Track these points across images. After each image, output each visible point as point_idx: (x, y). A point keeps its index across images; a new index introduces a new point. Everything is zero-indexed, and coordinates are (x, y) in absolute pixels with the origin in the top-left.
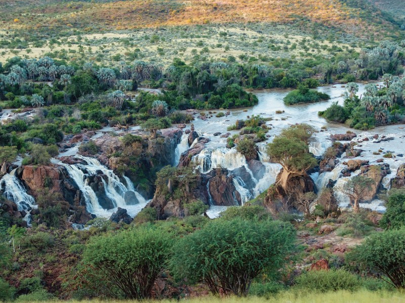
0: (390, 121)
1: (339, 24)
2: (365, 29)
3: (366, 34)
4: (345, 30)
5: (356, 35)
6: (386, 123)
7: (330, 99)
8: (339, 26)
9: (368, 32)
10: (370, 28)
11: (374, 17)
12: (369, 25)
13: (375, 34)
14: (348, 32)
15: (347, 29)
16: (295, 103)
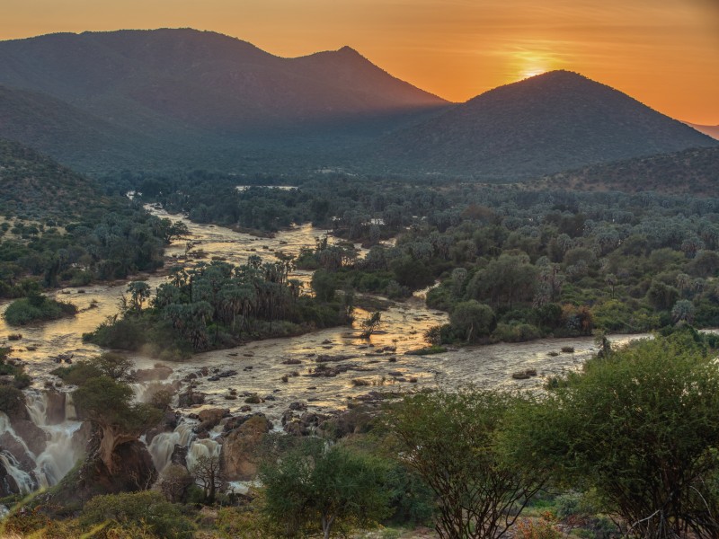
0: (210, 343)
1: (9, 187)
2: (52, 195)
3: (56, 203)
4: (20, 197)
5: (41, 204)
6: (205, 347)
7: (77, 312)
8: (9, 191)
9: (59, 200)
10: (60, 193)
11: (61, 175)
12: (58, 188)
13: (72, 203)
14: (26, 200)
15: (24, 196)
16: (28, 321)
